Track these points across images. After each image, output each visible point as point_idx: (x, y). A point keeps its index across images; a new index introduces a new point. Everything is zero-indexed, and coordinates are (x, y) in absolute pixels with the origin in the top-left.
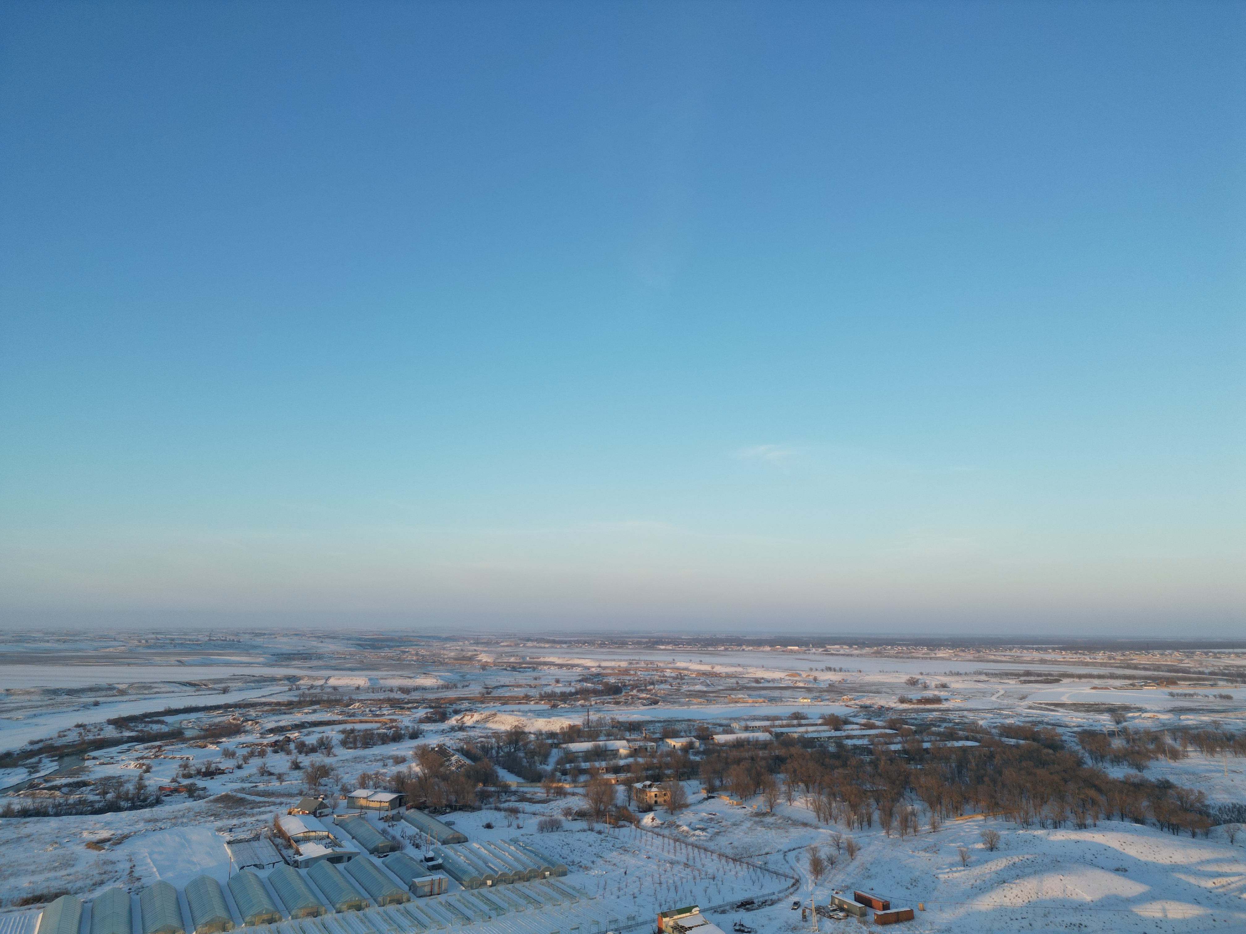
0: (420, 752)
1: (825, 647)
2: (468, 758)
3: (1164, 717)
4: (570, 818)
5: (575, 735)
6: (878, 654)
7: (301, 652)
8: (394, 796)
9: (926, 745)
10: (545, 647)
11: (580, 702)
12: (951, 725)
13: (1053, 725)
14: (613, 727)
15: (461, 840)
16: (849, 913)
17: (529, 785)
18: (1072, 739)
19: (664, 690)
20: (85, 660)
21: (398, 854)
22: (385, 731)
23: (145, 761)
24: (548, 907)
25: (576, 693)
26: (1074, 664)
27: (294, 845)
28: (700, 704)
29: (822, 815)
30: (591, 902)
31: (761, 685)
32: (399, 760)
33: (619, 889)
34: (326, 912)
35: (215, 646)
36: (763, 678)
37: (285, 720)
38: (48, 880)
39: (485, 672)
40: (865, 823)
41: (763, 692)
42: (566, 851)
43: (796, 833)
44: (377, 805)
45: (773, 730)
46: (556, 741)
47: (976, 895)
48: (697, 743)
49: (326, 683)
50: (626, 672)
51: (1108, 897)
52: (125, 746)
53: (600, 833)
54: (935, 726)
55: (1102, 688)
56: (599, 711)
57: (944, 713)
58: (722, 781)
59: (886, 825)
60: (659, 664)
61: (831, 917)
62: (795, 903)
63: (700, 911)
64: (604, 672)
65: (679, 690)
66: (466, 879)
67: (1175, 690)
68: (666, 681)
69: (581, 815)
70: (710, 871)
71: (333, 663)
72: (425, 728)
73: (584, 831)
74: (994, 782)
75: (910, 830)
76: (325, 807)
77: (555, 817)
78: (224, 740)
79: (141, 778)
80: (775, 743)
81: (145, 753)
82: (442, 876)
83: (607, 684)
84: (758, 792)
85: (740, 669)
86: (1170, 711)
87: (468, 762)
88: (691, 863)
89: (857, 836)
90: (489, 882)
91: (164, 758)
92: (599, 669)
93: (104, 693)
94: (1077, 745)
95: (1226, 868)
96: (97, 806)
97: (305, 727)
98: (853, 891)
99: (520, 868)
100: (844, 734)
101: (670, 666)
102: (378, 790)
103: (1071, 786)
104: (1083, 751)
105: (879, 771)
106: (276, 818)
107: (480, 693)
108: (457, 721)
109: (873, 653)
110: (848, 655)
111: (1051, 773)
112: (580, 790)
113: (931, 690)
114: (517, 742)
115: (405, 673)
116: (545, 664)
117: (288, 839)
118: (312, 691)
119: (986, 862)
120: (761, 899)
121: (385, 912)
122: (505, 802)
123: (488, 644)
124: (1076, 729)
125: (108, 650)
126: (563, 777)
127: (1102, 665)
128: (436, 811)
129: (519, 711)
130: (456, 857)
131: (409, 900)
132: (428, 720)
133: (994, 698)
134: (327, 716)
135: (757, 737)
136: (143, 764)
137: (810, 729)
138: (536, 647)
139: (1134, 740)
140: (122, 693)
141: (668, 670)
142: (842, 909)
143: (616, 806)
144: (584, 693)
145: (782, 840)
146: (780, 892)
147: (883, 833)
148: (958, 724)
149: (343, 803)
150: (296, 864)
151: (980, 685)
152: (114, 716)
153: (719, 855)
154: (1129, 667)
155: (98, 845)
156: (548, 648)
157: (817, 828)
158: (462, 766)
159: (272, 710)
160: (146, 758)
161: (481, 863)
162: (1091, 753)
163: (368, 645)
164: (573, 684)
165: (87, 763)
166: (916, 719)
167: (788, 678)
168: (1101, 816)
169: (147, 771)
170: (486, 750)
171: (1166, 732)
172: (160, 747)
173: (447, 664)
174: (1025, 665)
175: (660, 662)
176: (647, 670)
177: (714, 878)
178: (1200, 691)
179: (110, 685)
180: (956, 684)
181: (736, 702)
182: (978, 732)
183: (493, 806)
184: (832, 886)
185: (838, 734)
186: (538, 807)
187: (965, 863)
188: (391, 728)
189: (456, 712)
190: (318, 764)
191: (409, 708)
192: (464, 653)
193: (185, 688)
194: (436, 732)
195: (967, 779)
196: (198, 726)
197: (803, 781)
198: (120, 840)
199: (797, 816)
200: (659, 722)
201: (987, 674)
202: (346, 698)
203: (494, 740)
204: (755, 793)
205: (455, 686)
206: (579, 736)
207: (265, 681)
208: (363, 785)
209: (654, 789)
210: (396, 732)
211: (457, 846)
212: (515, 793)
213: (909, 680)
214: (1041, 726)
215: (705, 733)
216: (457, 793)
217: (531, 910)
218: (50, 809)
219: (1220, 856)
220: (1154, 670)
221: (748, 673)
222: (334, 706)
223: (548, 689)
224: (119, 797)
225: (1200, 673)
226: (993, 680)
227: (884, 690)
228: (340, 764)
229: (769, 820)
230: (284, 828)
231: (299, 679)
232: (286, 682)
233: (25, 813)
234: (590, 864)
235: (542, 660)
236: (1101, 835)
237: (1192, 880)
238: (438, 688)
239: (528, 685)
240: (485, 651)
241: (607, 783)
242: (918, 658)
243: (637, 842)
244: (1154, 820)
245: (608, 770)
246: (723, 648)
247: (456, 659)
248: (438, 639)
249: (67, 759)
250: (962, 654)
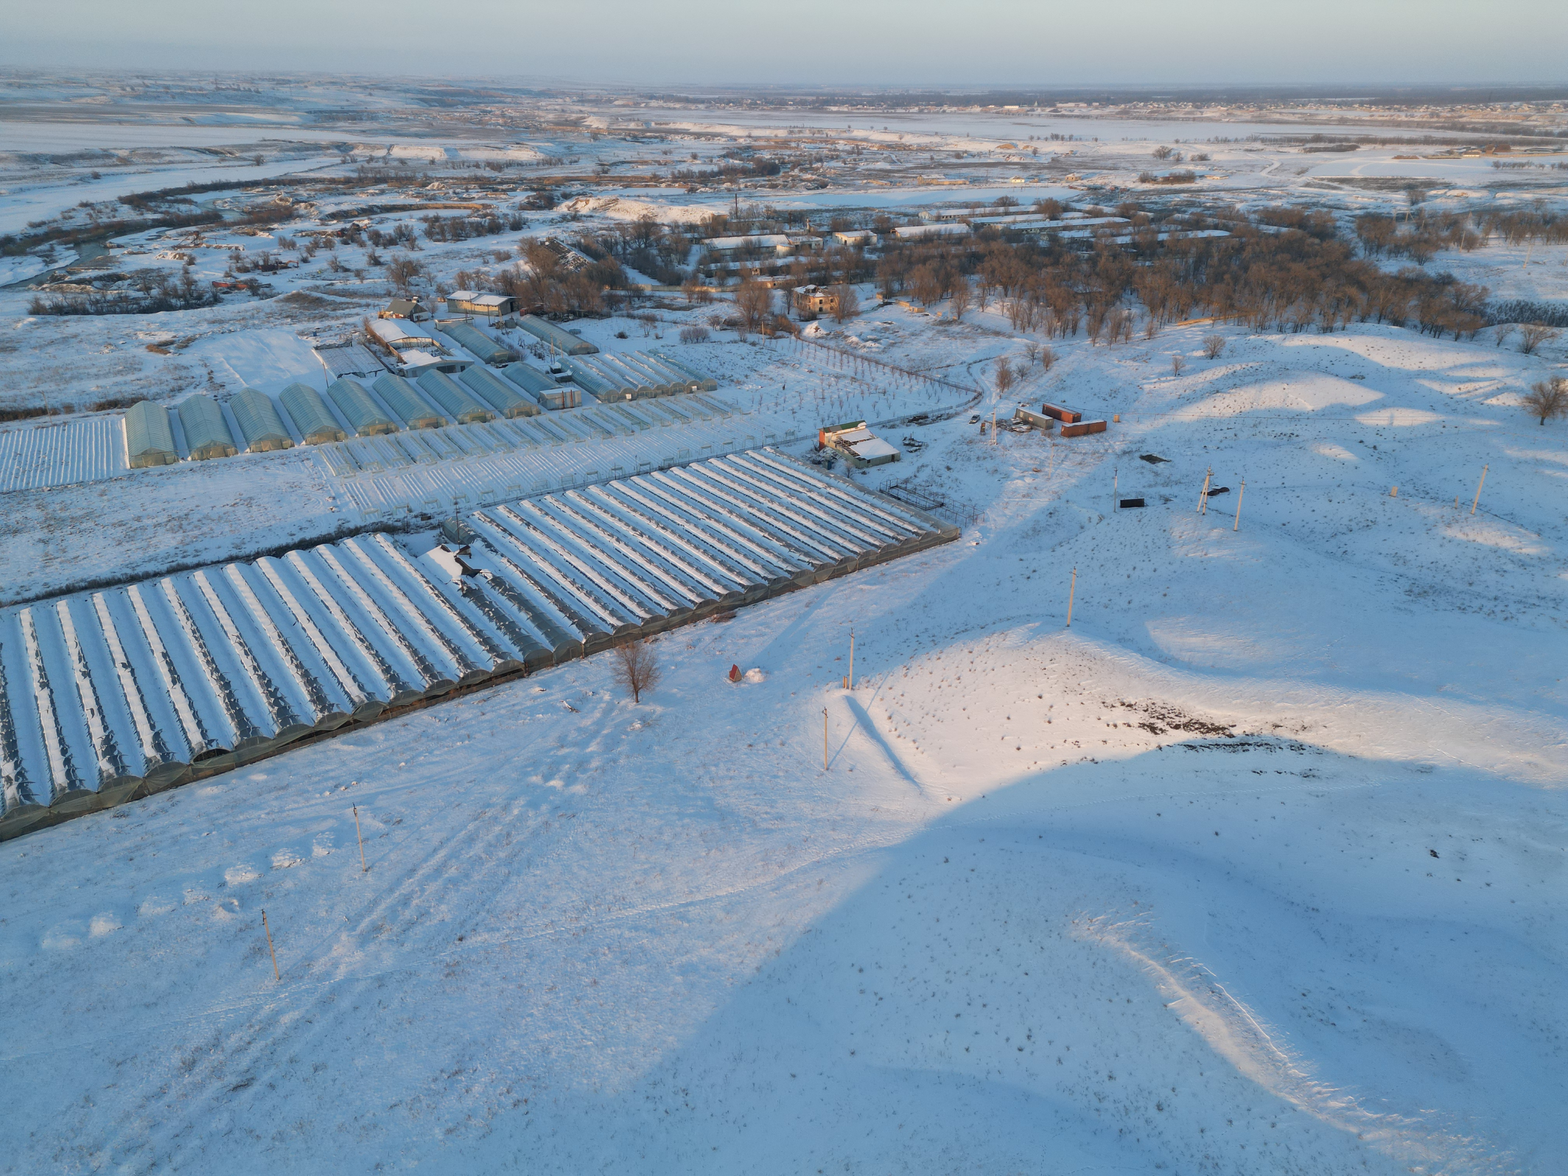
0: (526, 247)
1: (1054, 105)
2: (588, 255)
3: (1474, 195)
4: (718, 327)
5: (721, 228)
6: (1125, 114)
7: (346, 109)
8: (503, 299)
9: (1162, 237)
10: (675, 109)
11: (725, 185)
12: (1199, 210)
13: (1331, 207)
14: (768, 218)
15: (591, 351)
16: (1033, 425)
17: (666, 288)
18: (1349, 225)
19: (834, 168)
20: (57, 115)
21: (518, 364)
22: (479, 219)
23: (183, 251)
24: (697, 422)
25: (720, 173)
26: (1383, 124)
27: (395, 352)
28: (881, 187)
29: (1019, 322)
30: (745, 417)
31: (962, 161)
32: (503, 257)
33: (777, 404)
34: (447, 423)
35: (226, 97)
36: (966, 152)
37: (348, 203)
38: (116, 384)
39: (597, 143)
40: (1069, 331)
41: (964, 171)
42: (714, 365)
43: (985, 343)
44: (485, 309)
45: (972, 220)
46: (696, 235)
47: (1182, 406)
48: (874, 238)
49: (389, 153)
50: (784, 144)
51: (1332, 406)
52: (153, 232)
53: (753, 344)
54: (1179, 211)
55: (1408, 158)
56: (750, 197)
57: (1195, 195)
58: (902, 285)
59: (1093, 332)
60: (830, 133)
61: (1012, 430)
62: (974, 417)
63: (867, 426)
64: (757, 144)
65: (854, 169)
66: (602, 392)
67: (1503, 158)
68: (838, 157)
69: (731, 324)
70: (881, 385)
71: (393, 125)
72: (529, 217)
73: (736, 342)
74: (1236, 279)
75: (1121, 338)
76: (422, 310)
77: (701, 326)
78: (275, 226)
79: (186, 272)
80: (973, 237)
81: (181, 241)
82: (573, 389)
83: (759, 161)
84: (945, 296)
85: (937, 139)
86: (1485, 187)
87: (589, 260)
88: (859, 377)
89: (1056, 345)
90: (629, 396)
91: (208, 247)
92: (749, 140)
93: (101, 162)
94: (1353, 231)
95: (1479, 373)
96: (143, 303)
97: (375, 213)
98: (1041, 404)
99: (662, 381)
100: (1060, 224)
101: (845, 135)
102: (482, 292)
103: (1330, 283)
104: (1357, 240)
105: (1098, 269)
106: (366, 322)
107: (594, 172)
108: (569, 209)
109: (1118, 113)
110: (1083, 117)
111: (1309, 268)
112: (729, 296)
113: (1185, 163)
114: (647, 236)
115: (492, 142)
116: (677, 132)
117: (387, 346)
118: (373, 164)
119: (1202, 370)
120: (937, 414)
121: (514, 424)
122: (638, 308)
123: (596, 102)
124: (1358, 212)
125: (83, 100)
126: (708, 280)
127: (1420, 125)
128: (557, 317)
129: (647, 196)
130: (587, 369)
131: (539, 413)
132: (531, 206)
133: (1264, 174)
134: (400, 199)
135: (951, 230)
136: (184, 255)
137: (1020, 218)
138: (663, 108)
139: (1426, 226)
140: (125, 162)
141: (841, 142)
142: (1025, 422)
143: (773, 314)
144: (730, 173)
145: (968, 351)
146: (958, 406)
147: (1088, 341)
148: (1209, 208)
149: (443, 306)
150: (402, 373)
151: (1252, 156)
152: (126, 193)
153: (893, 368)
154: (1454, 127)
155: (161, 347)
156: (679, 109)
157: (1011, 336)
158: (581, 265)
159: (327, 189)
160: (184, 247)
161: (616, 376)
162: (1367, 242)
163: (435, 100)
164: (714, 160)
165: (112, 252)
166: (1156, 203)
167: (999, 150)
168: (1355, 317)
169: (191, 262)
170: (609, 245)
171: (1470, 215)
172: (197, 233)
173: (544, 130)
174: (1317, 127)
175: (832, 130)
176: (813, 141)
177: (884, 393)
178: (1536, 159)
179: (105, 150)
180: (1220, 155)
181: (929, 184)
182: (1231, 219)
183: (625, 312)
184: (1018, 398)
185: (1054, 224)
186: (679, 315)
187: (1177, 372)
188: (485, 216)
189: (566, 196)
190: (401, 259)
191: (504, 191)
192: (567, 115)
193: (205, 157)
194: (544, 222)
195: (1204, 277)
196: (238, 208)
197: (1001, 283)
198: (186, 343)
199: (989, 324)
200: (827, 211)
201: (1263, 141)
202: (420, 175)
203: (618, 233)
204: (941, 297)
205: (560, 162)
206: (725, 230)
207: (307, 149)
208: (463, 286)
209: (819, 295)
210: (493, 221)
211: (586, 357)
212: (650, 298)
213: (1158, 151)
214: (1315, 209)
215: (885, 226)
216: (579, 297)
217: (677, 425)
218: (88, 306)
219: (1479, 360)
220: (1486, 131)
221: (947, 145)
222: (406, 186)
223: (683, 168)
224: (166, 293)
225: (1547, 134)
226: (1271, 148)
227: (1122, 165)
228: (430, 260)
229: (956, 328)
230: (379, 332)
231: (352, 147)
232: (336, 151)
233: (59, 310)
234: (742, 379)
235: (672, 126)
236: (1347, 340)
237: (1436, 386)
238: (538, 164)
239: (656, 161)
240: (594, 113)
241: (762, 287)
242: (1177, 119)
243: (798, 355)
244: (1417, 322)
245: (763, 272)
246: (916, 109)
247: (557, 124)
248: (528, 93)
249: (85, 247)
250: (1238, 112)
